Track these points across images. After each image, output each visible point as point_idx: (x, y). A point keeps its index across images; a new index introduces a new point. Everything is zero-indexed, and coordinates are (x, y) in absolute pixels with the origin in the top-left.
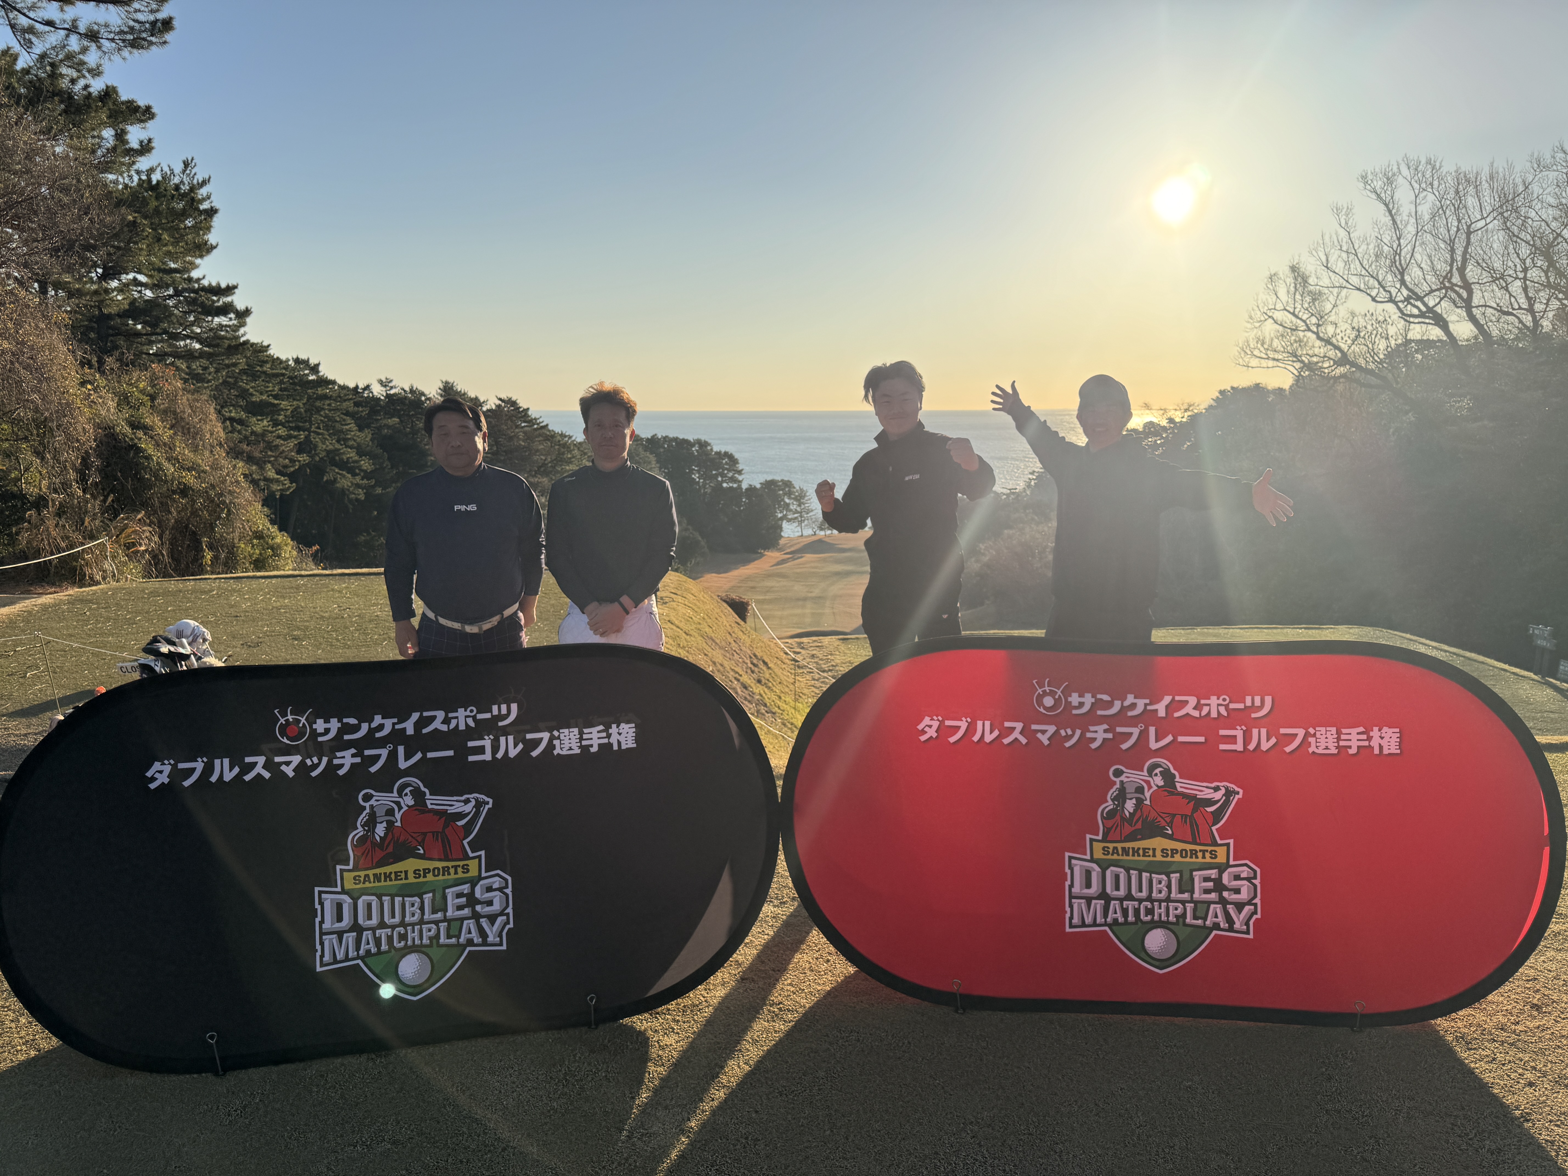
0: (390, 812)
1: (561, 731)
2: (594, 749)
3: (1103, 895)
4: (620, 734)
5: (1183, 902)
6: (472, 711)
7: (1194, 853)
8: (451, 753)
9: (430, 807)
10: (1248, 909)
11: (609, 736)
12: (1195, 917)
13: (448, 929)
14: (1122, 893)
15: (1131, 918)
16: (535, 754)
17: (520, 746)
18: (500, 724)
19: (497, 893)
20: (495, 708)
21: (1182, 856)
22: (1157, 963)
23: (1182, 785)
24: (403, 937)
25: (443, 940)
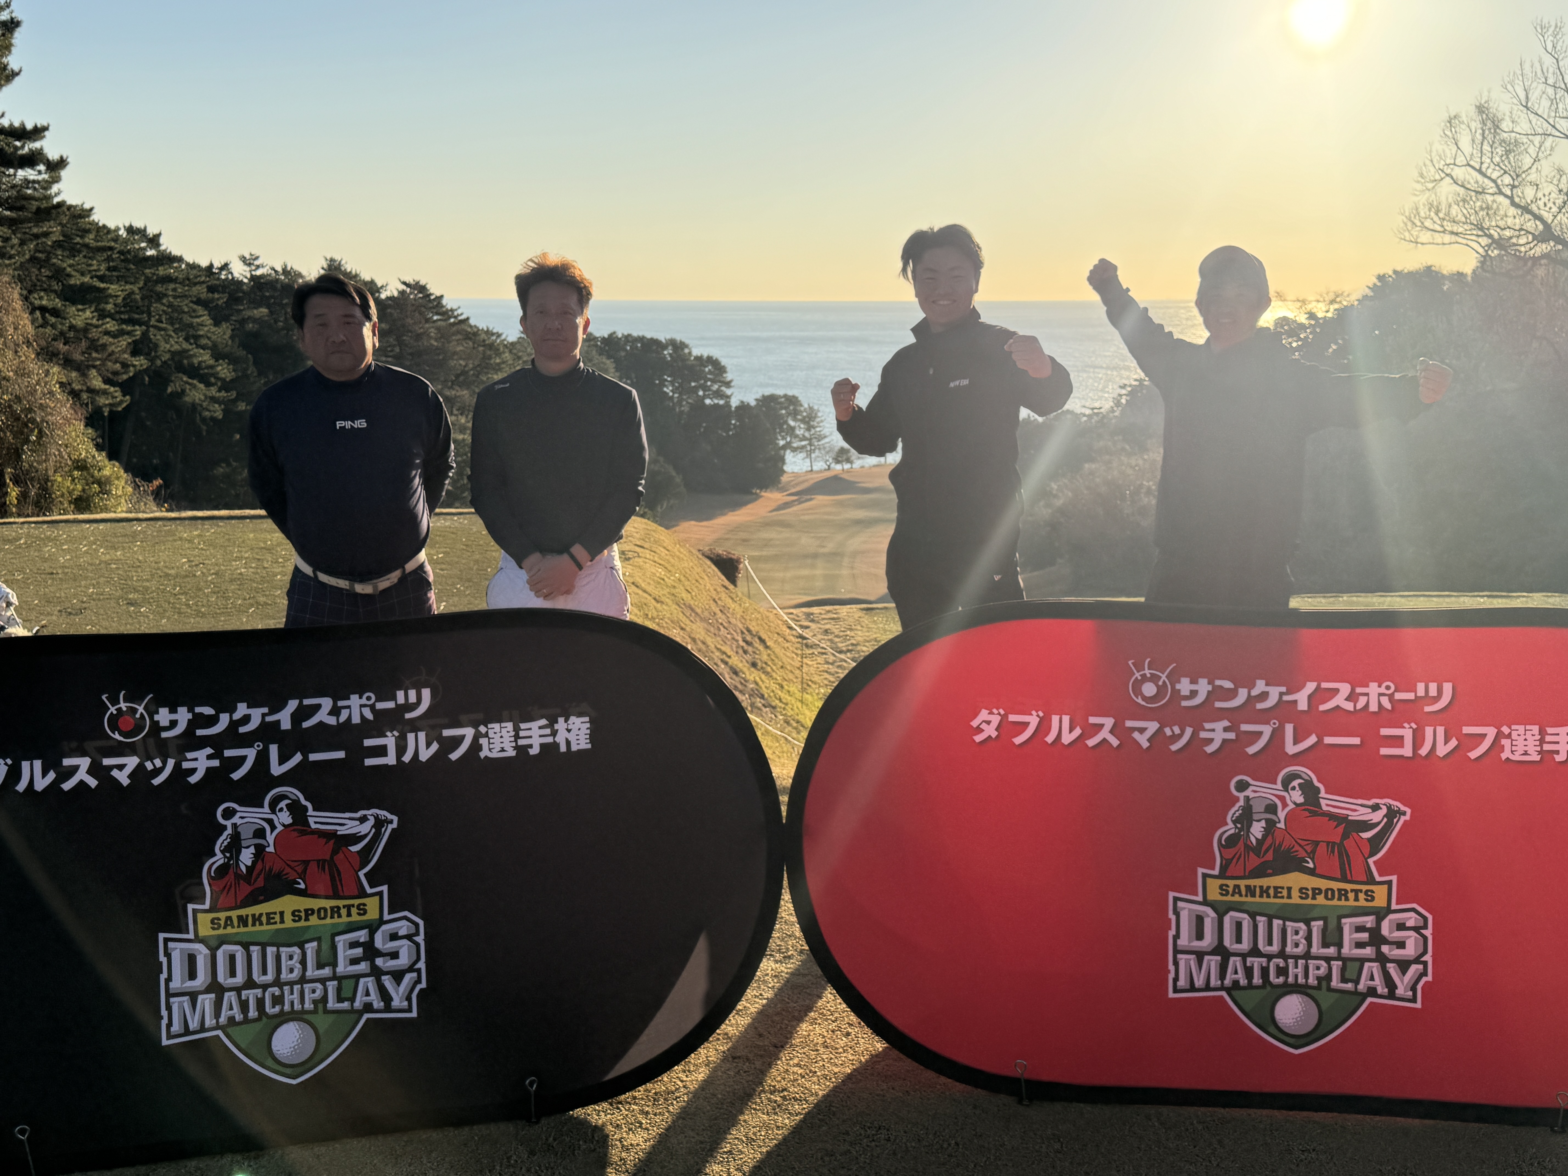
0: (260, 833)
1: (490, 726)
2: (535, 751)
3: (1220, 950)
4: (569, 731)
5: (1328, 959)
6: (369, 698)
7: (1343, 894)
8: (341, 755)
9: (313, 826)
10: (1414, 969)
11: (554, 733)
12: (1344, 980)
13: (339, 990)
14: (1245, 946)
15: (1257, 980)
16: (454, 756)
17: (435, 746)
18: (408, 716)
19: (405, 942)
20: (400, 695)
21: (1326, 897)
22: (1291, 1041)
23: (1328, 802)
24: (278, 1000)
25: (332, 1004)
